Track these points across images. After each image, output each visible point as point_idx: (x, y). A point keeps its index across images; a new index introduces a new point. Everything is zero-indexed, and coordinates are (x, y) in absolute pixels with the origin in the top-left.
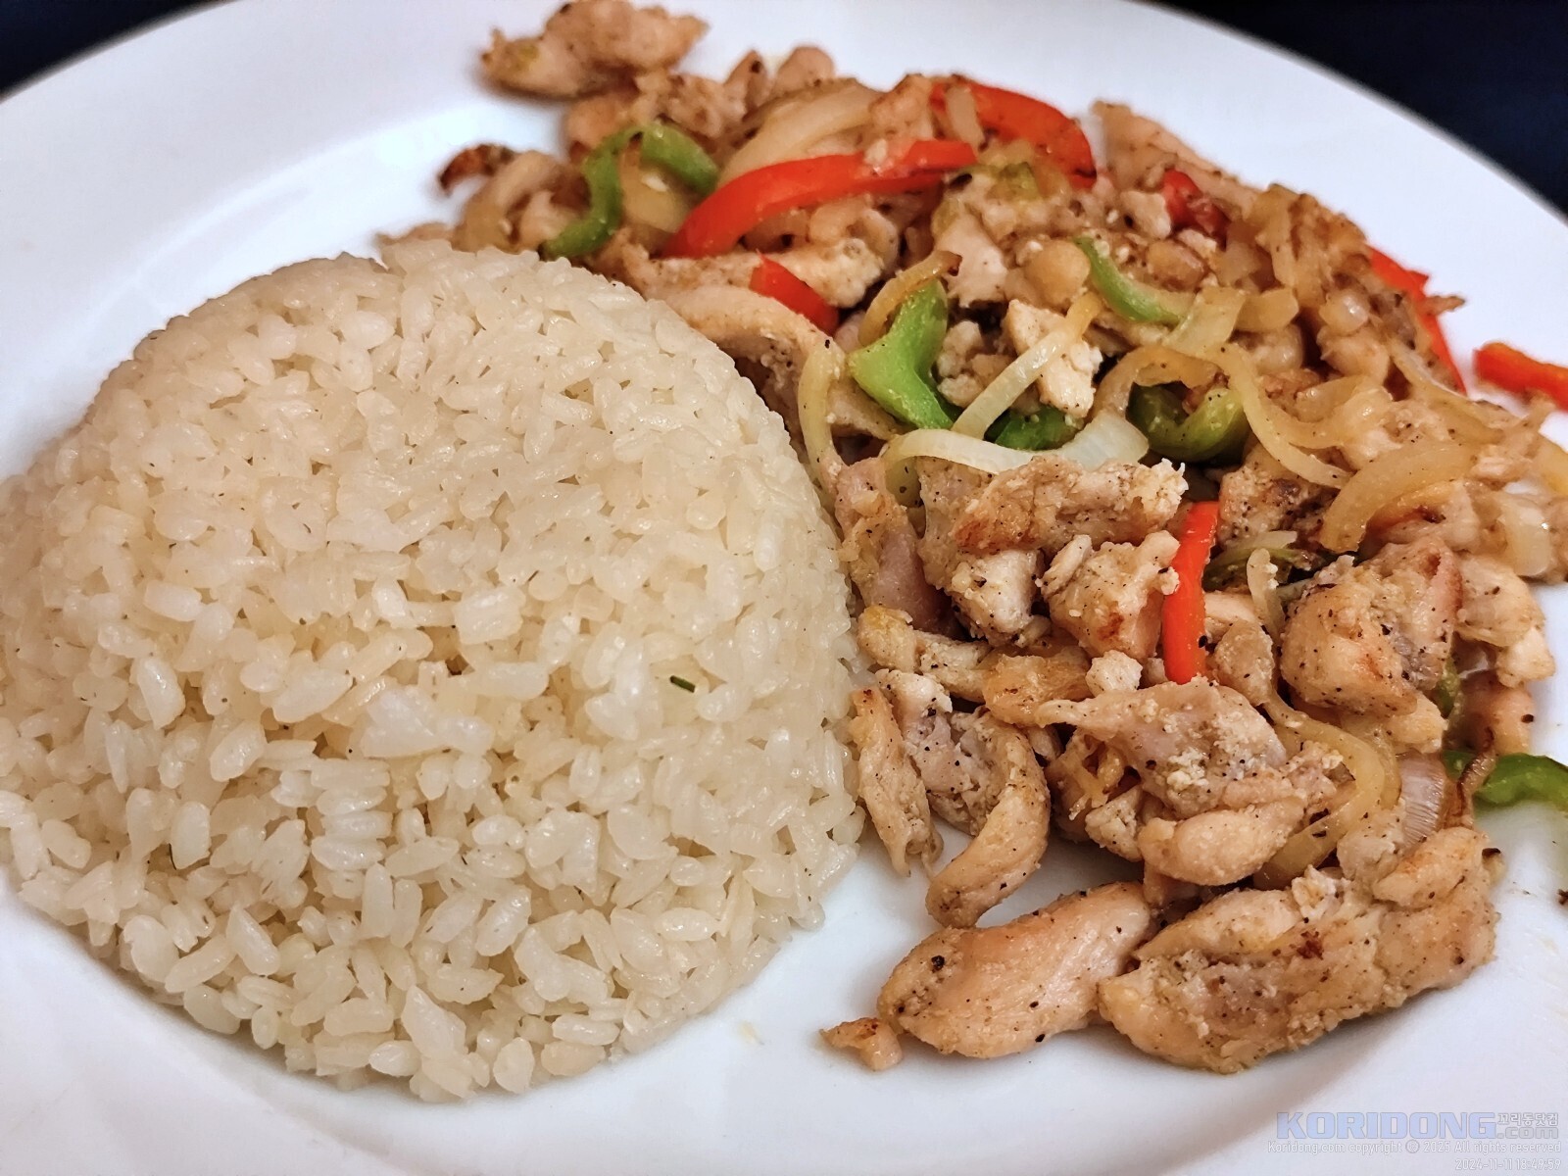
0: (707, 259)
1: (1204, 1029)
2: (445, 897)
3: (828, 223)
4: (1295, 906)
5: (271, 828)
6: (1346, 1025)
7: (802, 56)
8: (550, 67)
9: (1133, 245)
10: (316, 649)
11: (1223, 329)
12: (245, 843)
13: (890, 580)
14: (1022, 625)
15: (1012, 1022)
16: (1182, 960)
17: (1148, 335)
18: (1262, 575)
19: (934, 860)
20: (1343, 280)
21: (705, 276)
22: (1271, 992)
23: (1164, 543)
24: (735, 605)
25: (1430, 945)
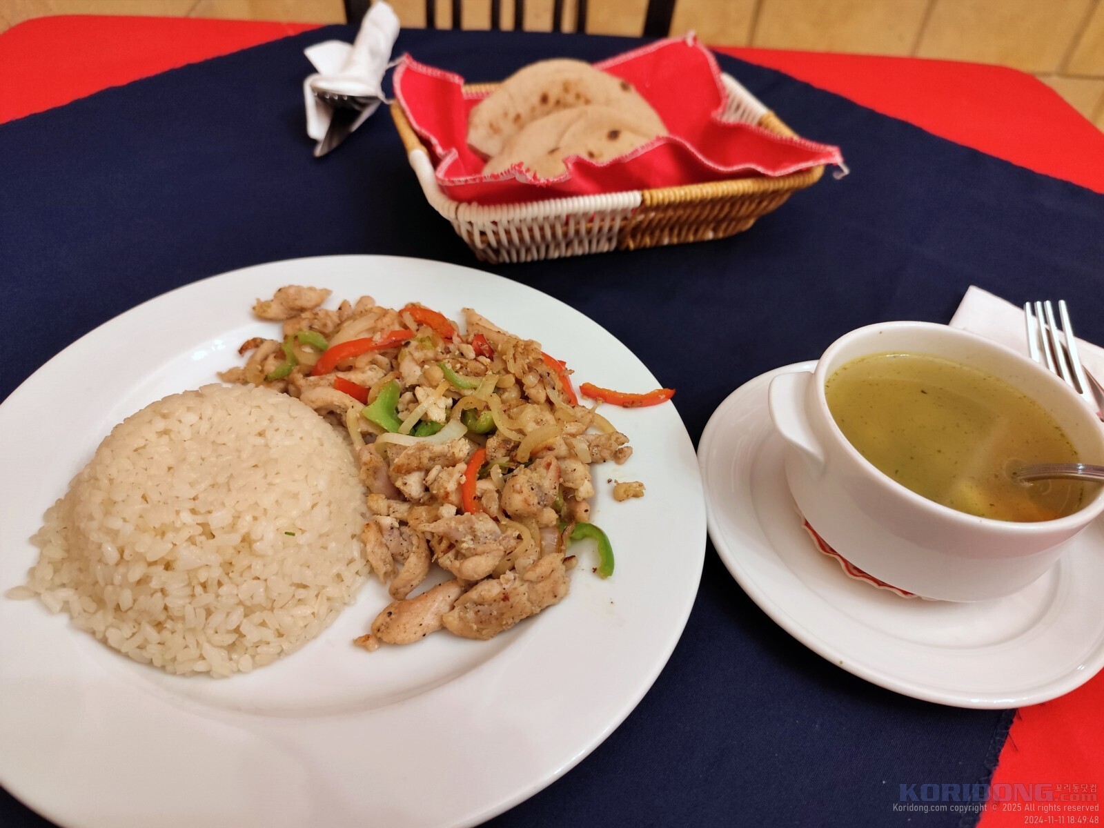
0: (324, 376)
1: (475, 627)
2: (213, 612)
3: (362, 361)
4: (501, 584)
5: (152, 595)
6: (522, 621)
7: (363, 300)
8: (275, 310)
9: (461, 363)
10: (163, 534)
11: (491, 388)
12: (144, 601)
13: (379, 484)
14: (421, 496)
15: (414, 631)
16: (466, 605)
17: (468, 392)
18: (496, 472)
19: (395, 577)
20: (530, 369)
21: (322, 382)
22: (495, 613)
23: (462, 467)
24: (309, 505)
25: (544, 593)
